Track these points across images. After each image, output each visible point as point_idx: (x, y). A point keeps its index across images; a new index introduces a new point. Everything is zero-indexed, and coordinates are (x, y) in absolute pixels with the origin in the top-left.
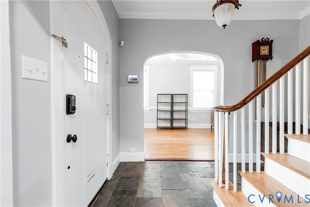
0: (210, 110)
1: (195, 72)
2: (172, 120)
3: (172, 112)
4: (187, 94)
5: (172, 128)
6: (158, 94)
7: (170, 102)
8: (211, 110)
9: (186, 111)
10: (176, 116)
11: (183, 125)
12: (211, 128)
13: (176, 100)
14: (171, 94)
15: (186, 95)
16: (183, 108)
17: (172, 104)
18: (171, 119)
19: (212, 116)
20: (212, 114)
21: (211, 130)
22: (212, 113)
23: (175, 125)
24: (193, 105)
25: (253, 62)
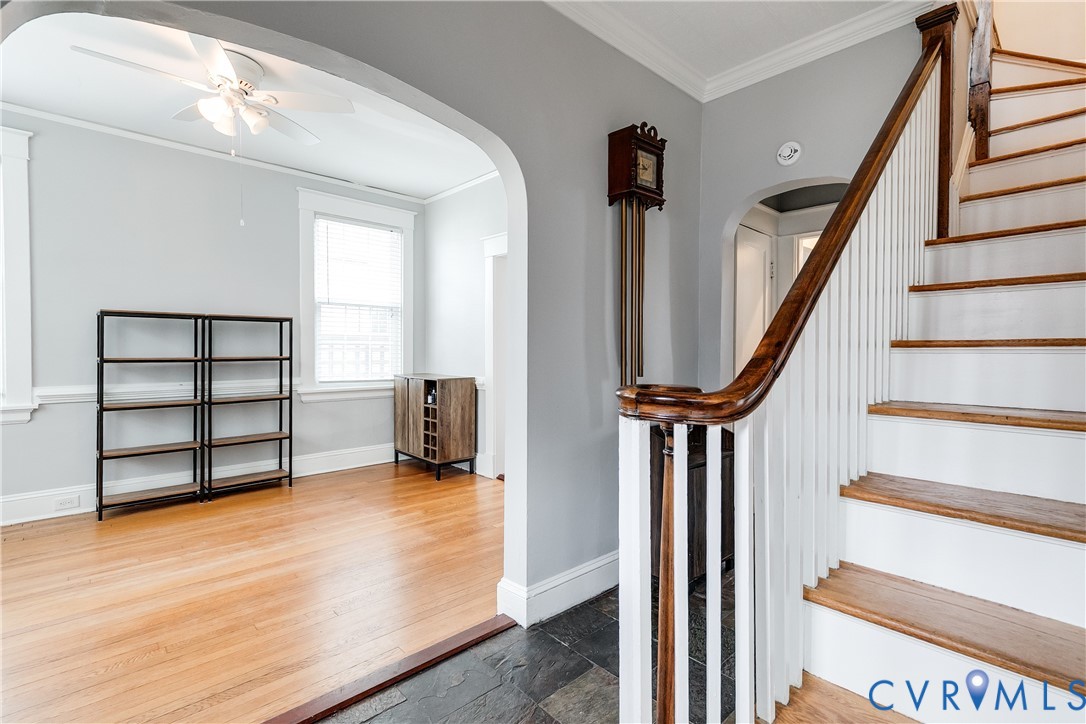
0: (392, 385)
1: (321, 225)
2: (202, 451)
3: (203, 408)
4: (290, 320)
5: (207, 493)
6: (103, 314)
7: (191, 356)
8: (394, 389)
9: (283, 401)
10: (226, 427)
11: (265, 464)
12: (397, 461)
13: (228, 344)
14: (196, 317)
15: (281, 321)
16: (267, 385)
17: (204, 365)
18: (197, 446)
19: (399, 411)
20: (399, 405)
21: (393, 470)
22: (399, 399)
23: (225, 471)
24: (317, 371)
25: (610, 205)
